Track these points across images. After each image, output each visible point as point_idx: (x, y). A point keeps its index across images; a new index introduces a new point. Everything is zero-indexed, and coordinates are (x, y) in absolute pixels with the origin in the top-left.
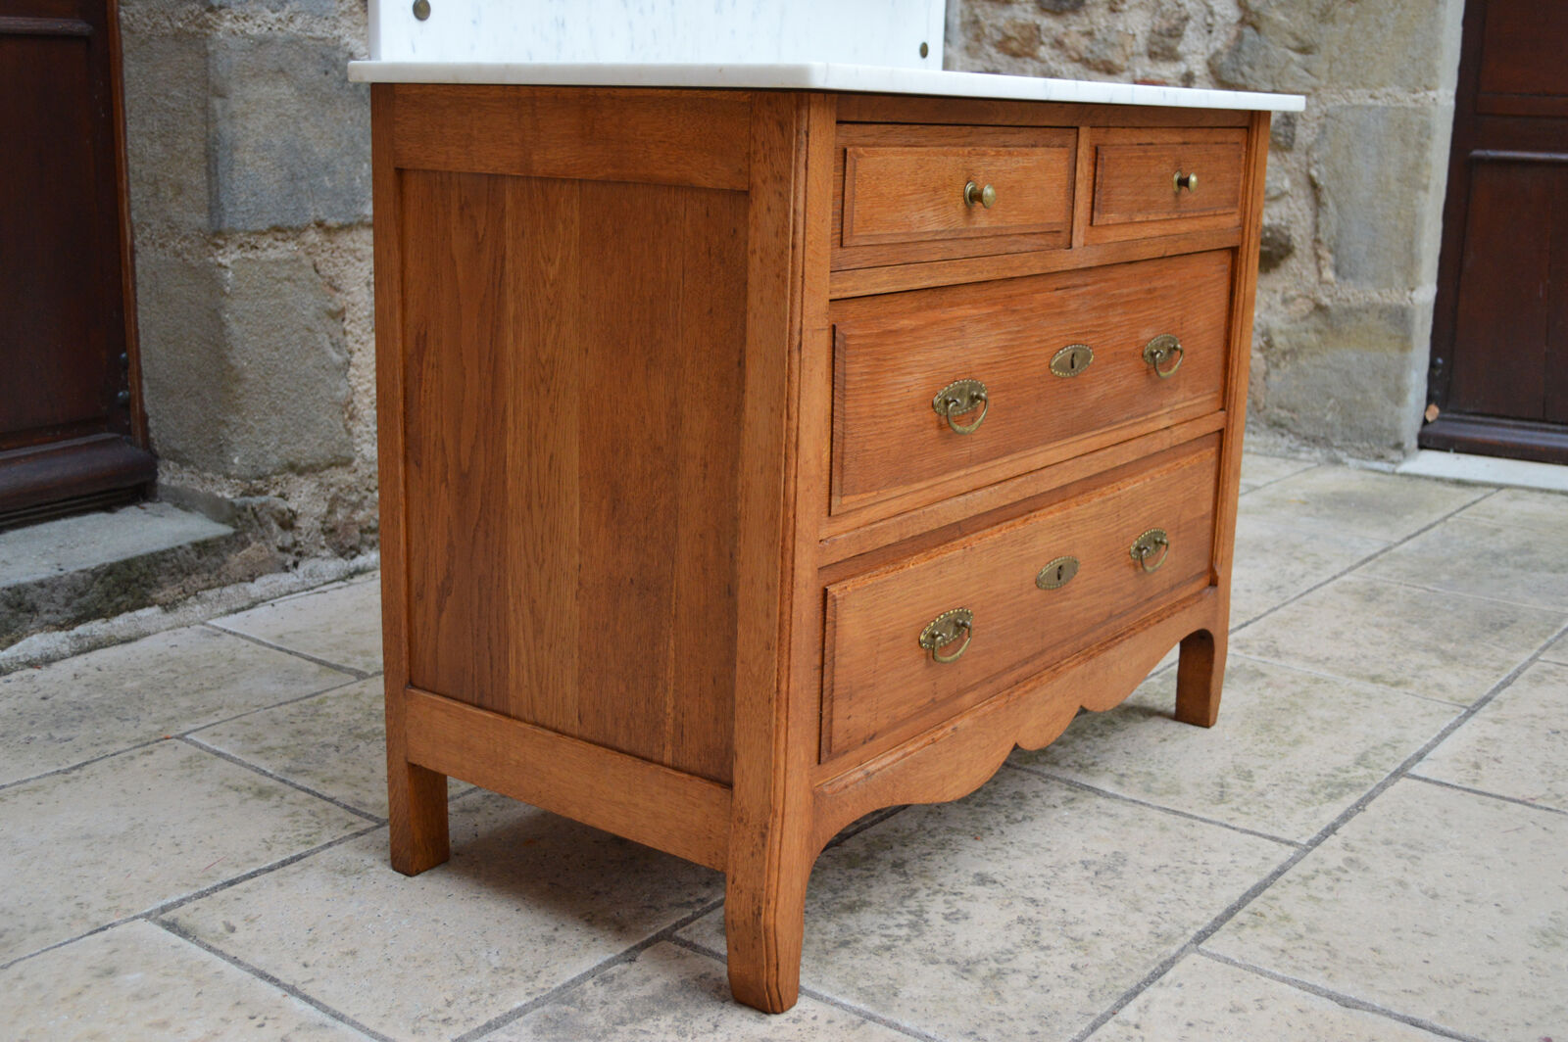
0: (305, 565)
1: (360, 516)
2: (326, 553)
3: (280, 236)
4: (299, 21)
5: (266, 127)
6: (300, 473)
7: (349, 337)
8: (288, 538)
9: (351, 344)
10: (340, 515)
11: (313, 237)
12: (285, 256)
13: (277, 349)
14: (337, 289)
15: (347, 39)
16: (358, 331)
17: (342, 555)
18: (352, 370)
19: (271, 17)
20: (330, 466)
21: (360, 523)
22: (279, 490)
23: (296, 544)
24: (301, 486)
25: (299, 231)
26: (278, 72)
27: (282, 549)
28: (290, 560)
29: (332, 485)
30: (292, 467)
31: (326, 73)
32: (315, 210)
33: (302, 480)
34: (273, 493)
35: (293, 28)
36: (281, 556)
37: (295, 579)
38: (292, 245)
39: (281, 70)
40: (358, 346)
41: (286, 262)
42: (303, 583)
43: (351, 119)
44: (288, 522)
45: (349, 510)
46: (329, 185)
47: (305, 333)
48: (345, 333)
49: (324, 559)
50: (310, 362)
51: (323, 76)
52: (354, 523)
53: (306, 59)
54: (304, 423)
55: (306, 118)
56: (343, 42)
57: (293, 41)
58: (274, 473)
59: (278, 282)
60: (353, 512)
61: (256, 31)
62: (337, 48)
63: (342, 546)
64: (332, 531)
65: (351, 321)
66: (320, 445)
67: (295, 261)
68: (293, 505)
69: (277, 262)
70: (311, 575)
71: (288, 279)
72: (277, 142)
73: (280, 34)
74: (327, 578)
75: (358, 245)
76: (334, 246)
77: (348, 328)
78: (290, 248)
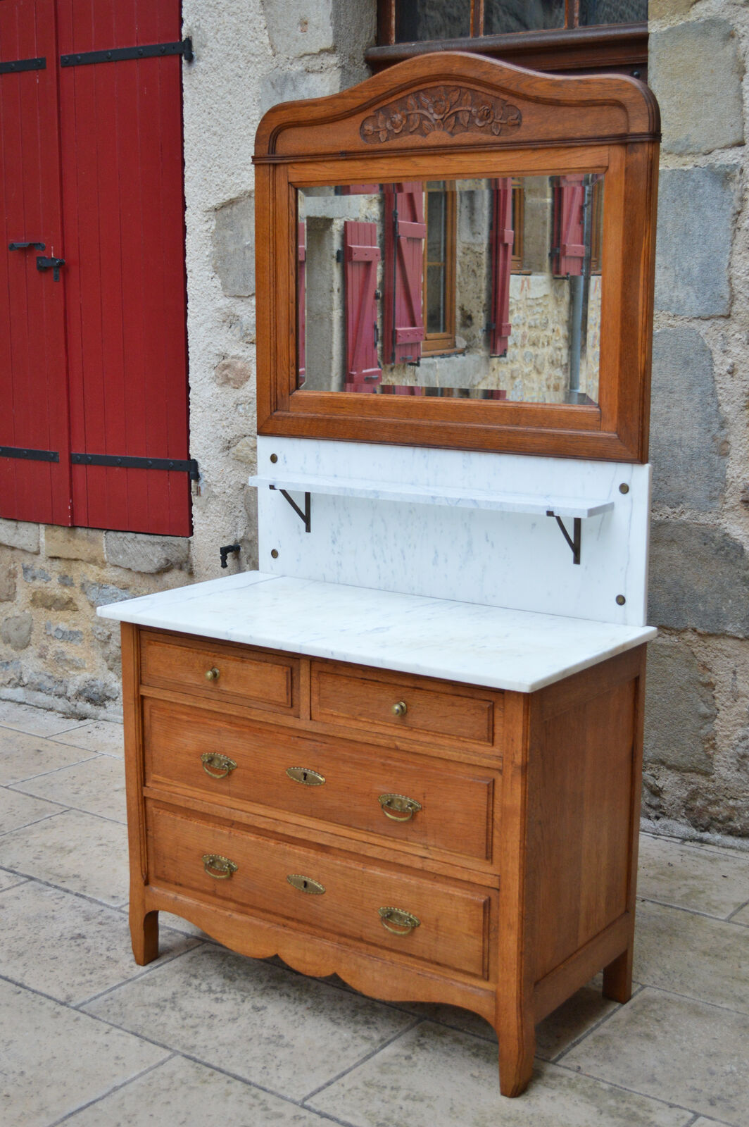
0: (663, 821)
1: (714, 809)
2: (684, 821)
3: (667, 632)
4: (688, 513)
5: (661, 570)
6: (669, 768)
7: (717, 701)
8: (655, 801)
9: (718, 706)
10: (699, 803)
11: (689, 636)
12: (668, 643)
13: (658, 694)
14: (710, 670)
15: (725, 525)
16: (724, 699)
17: (695, 827)
18: (717, 721)
19: (669, 510)
20: (691, 771)
21: (711, 813)
22: (652, 772)
23: (660, 807)
24: (668, 775)
25: (680, 632)
26: (671, 541)
27: (649, 806)
28: (653, 814)
29: (693, 783)
30: (663, 763)
31: (705, 544)
32: (691, 623)
33: (669, 772)
34: (648, 772)
35: (684, 517)
36: (648, 810)
37: (652, 825)
38: (674, 639)
39: (673, 540)
40: (723, 707)
41: (668, 647)
42: (656, 830)
43: (722, 573)
44: (657, 792)
45: (706, 803)
46: (702, 609)
47: (679, 690)
48: (714, 697)
49: (680, 823)
50: (682, 707)
51: (702, 546)
52: (707, 812)
53: (690, 535)
54: (671, 740)
55: (689, 569)
56: (721, 527)
57: (684, 524)
58: (649, 761)
59: (662, 657)
60: (709, 805)
61: (658, 518)
62: (715, 530)
63: (696, 822)
64: (691, 810)
65: (720, 692)
66: (682, 756)
67: (675, 647)
68: (660, 784)
69: (662, 646)
70: (665, 828)
71: (669, 656)
72: (668, 579)
73: (673, 520)
74: (675, 835)
75: (723, 647)
76: (706, 645)
77: (717, 695)
78: (672, 639)
